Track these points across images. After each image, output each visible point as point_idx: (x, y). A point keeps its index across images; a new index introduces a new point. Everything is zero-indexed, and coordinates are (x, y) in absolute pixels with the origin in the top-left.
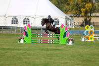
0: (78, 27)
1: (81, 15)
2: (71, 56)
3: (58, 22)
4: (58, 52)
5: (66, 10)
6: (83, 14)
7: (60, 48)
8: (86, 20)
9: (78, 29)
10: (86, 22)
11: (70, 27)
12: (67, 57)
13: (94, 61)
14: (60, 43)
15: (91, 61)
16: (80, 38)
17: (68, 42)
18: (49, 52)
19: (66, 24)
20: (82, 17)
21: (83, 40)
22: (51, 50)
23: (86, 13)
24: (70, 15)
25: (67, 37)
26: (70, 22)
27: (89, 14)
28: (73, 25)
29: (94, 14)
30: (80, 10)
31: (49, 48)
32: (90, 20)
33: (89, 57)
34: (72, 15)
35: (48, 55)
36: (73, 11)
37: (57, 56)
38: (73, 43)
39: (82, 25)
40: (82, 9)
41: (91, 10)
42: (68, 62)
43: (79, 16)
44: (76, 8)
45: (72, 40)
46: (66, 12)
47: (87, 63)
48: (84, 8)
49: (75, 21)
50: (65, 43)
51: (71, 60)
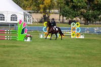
0: (37, 24)
1: (39, 11)
2: (29, 53)
3: (16, 18)
4: (15, 48)
5: (24, 6)
6: (42, 10)
7: (17, 45)
8: (44, 16)
9: (37, 25)
10: (44, 19)
11: (28, 23)
12: (24, 54)
13: (52, 58)
14: (18, 40)
15: (49, 58)
16: (39, 35)
17: (26, 39)
18: (5, 49)
19: (24, 21)
20: (41, 13)
21: (41, 37)
22: (8, 47)
23: (45, 9)
24: (29, 11)
25: (25, 34)
26: (28, 18)
27: (48, 11)
28: (32, 21)
29: (53, 11)
30: (39, 7)
31: (6, 44)
32: (49, 17)
33: (47, 54)
34: (31, 11)
35: (4, 52)
36: (32, 7)
37: (14, 53)
38: (31, 39)
39: (41, 22)
40: (41, 6)
41: (50, 6)
42: (26, 59)
43: (38, 12)
44: (34, 4)
45: (30, 37)
46: (24, 7)
47: (45, 60)
48: (43, 4)
49: (34, 17)
50: (22, 40)
51: (28, 57)
